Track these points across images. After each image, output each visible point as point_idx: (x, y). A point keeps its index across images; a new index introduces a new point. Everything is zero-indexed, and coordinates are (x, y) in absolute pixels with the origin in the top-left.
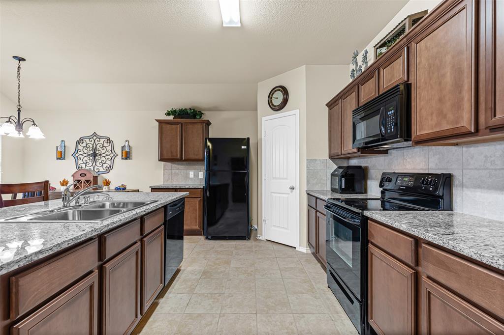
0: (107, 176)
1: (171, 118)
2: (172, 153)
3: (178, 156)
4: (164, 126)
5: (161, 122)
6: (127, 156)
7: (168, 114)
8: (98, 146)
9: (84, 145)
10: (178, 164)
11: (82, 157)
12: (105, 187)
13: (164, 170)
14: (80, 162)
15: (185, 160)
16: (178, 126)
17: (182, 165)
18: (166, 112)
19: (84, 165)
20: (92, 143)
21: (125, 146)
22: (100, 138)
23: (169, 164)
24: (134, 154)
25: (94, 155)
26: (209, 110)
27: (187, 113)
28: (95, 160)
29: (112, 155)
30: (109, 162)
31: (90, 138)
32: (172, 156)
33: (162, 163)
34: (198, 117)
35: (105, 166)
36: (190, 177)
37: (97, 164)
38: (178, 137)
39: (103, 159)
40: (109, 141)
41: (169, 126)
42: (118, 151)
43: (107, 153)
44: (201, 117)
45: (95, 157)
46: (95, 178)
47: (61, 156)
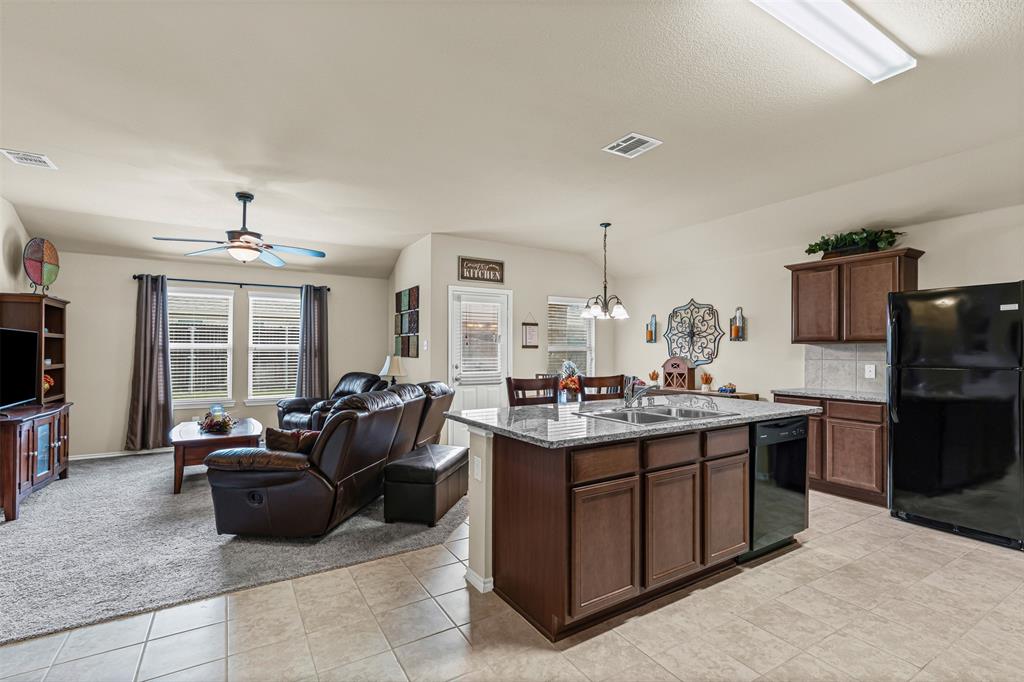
0: (709, 369)
1: (818, 256)
2: (818, 326)
3: (833, 333)
4: (802, 275)
5: (797, 270)
6: (739, 334)
7: (811, 250)
8: (696, 321)
9: (679, 319)
10: (837, 349)
11: (675, 338)
12: (704, 386)
13: (806, 360)
14: (674, 345)
15: (848, 341)
16: (832, 271)
17: (846, 349)
18: (807, 247)
19: (678, 351)
20: (689, 315)
21: (735, 318)
22: (699, 307)
23: (817, 349)
24: (750, 331)
25: (692, 335)
26: (917, 221)
27: (854, 242)
28: (692, 343)
29: (716, 334)
30: (711, 345)
31: (686, 308)
32: (818, 333)
33: (803, 347)
34: (881, 245)
35: (706, 351)
36: (867, 377)
37: (696, 348)
38: (832, 295)
39: (704, 340)
40: (712, 311)
41: (811, 274)
42: (725, 326)
43: (709, 331)
44: (891, 244)
45: (692, 338)
46: (691, 371)
47: (652, 338)
